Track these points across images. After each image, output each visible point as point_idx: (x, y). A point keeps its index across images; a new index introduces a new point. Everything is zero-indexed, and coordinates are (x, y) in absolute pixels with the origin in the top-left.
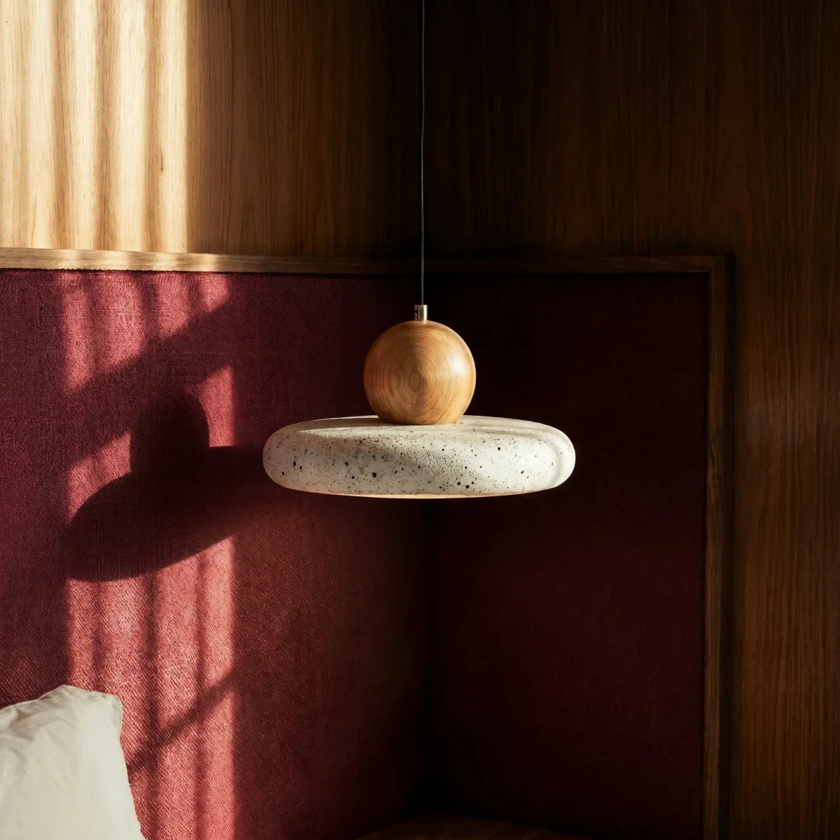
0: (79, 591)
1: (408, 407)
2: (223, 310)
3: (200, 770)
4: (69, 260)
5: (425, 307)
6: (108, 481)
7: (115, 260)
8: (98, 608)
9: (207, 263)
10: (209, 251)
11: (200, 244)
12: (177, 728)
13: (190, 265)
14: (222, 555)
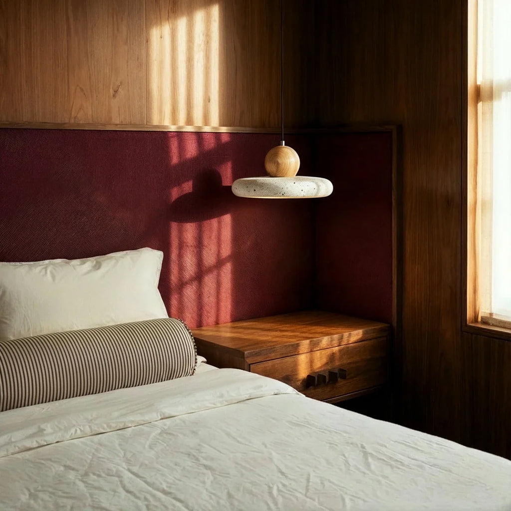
0: (174, 226)
1: (275, 172)
2: (227, 143)
3: (219, 285)
4: (173, 128)
5: (284, 142)
6: (184, 193)
7: (189, 129)
8: (180, 232)
9: (224, 129)
10: (224, 126)
11: (222, 124)
12: (210, 270)
13: (218, 130)
14: (227, 219)
